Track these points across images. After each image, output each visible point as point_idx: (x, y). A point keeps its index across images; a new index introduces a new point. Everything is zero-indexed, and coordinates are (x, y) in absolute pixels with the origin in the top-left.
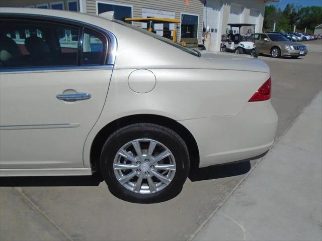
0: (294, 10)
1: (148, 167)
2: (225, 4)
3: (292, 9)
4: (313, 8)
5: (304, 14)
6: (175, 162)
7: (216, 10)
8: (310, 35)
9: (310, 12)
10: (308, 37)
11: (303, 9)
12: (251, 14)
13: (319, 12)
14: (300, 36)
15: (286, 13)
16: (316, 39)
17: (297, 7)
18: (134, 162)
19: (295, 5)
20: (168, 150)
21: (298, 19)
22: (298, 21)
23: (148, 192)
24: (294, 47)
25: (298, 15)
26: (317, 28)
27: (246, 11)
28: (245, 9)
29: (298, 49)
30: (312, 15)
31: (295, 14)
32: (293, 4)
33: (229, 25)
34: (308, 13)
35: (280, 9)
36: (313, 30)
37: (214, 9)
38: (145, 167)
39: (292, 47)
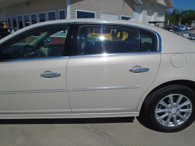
0: (178, 12)
1: (175, 111)
2: (144, 10)
3: (177, 12)
4: (189, 11)
5: (184, 14)
6: (192, 108)
7: (139, 13)
8: (189, 27)
9: (188, 13)
10: (189, 28)
11: (183, 12)
12: (158, 16)
13: (193, 14)
14: (184, 28)
15: (173, 14)
16: (193, 29)
17: (180, 10)
18: (168, 108)
19: (179, 10)
20: (189, 100)
21: (181, 17)
22: (181, 19)
23: (173, 125)
24: (189, 35)
25: (181, 15)
26: (193, 23)
27: (156, 14)
28: (155, 13)
29: (191, 36)
30: (189, 15)
31: (179, 15)
32: (178, 9)
33: (148, 22)
34: (187, 14)
35: (170, 12)
36: (191, 23)
37: (138, 13)
38: (173, 111)
39: (187, 35)
